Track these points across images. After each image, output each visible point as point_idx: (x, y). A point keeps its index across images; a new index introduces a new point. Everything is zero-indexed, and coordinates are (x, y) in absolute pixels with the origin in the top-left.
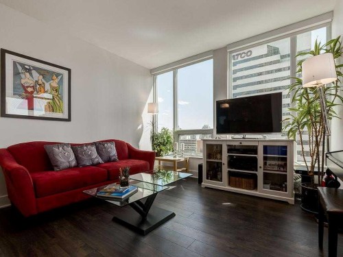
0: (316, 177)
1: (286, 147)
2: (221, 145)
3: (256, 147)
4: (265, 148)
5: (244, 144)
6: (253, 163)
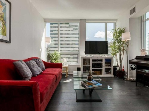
0: (117, 68)
1: (111, 59)
2: (90, 59)
3: (102, 59)
4: (105, 59)
5: (99, 58)
6: (101, 65)
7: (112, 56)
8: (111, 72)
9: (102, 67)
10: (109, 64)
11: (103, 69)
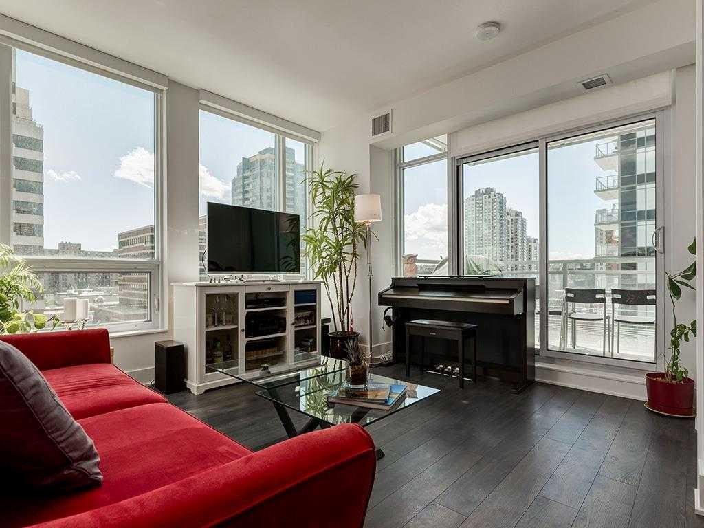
1: (315, 291)
2: (236, 295)
3: (285, 293)
4: (297, 294)
5: (274, 290)
7: (319, 279)
8: (315, 342)
9: (284, 330)
10: (307, 313)
11: (290, 333)
